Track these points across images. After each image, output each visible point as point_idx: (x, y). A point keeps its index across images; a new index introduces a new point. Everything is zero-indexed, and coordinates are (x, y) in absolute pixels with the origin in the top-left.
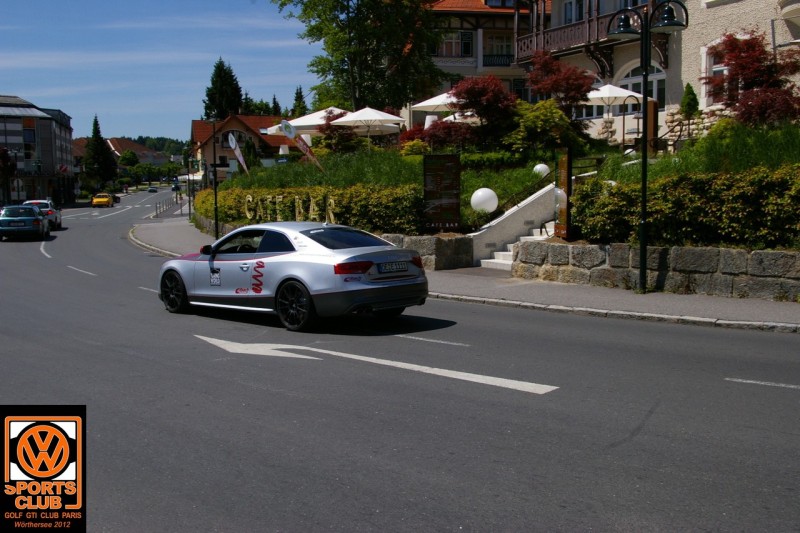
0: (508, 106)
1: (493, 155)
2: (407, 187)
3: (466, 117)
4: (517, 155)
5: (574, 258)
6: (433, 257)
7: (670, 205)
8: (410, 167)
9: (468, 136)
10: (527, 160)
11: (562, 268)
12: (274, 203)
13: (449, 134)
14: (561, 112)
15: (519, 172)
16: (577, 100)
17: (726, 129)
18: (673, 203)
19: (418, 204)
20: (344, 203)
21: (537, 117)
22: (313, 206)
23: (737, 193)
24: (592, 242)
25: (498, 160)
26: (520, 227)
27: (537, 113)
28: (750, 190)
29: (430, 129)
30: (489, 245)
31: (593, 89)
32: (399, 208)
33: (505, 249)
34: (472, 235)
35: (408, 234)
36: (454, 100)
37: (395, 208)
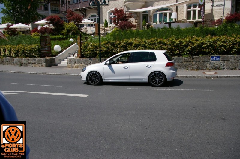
0: (61, 24)
1: (58, 36)
2: (36, 45)
3: (50, 26)
4: (65, 36)
5: (83, 62)
6: (45, 64)
8: (35, 40)
9: (51, 31)
10: (67, 38)
11: (80, 65)
13: (46, 31)
14: (75, 26)
15: (66, 41)
16: (79, 22)
17: (116, 30)
18: (107, 48)
19: (39, 50)
20: (17, 50)
21: (69, 27)
22: (7, 51)
24: (87, 58)
25: (60, 38)
26: (67, 55)
27: (69, 26)
28: (124, 45)
29: (40, 29)
30: (59, 60)
31: (83, 20)
32: (34, 51)
33: (64, 61)
34: (55, 57)
35: (37, 58)
36: (47, 21)
37: (32, 51)
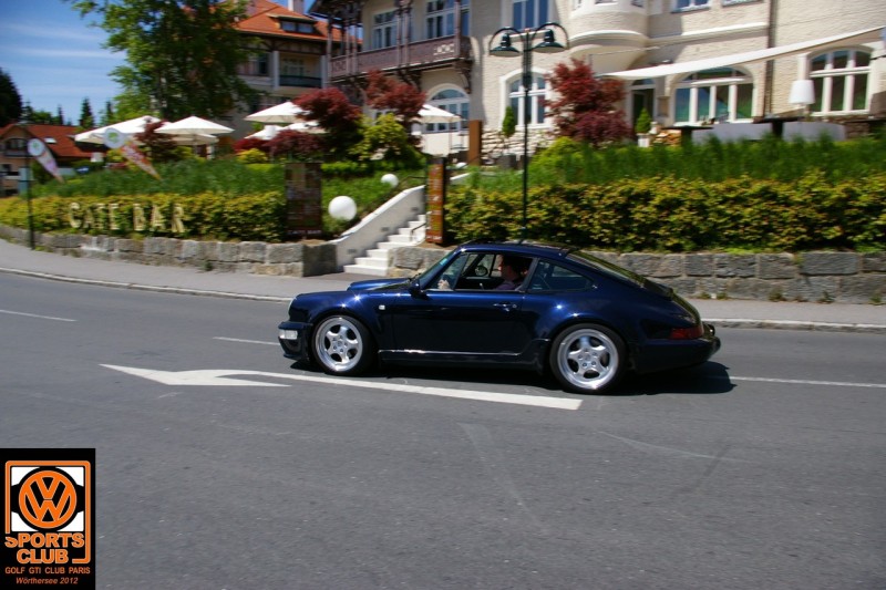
0: (351, 119)
2: (268, 194)
3: (311, 127)
4: (364, 166)
6: (300, 264)
7: (546, 213)
10: (373, 169)
12: (107, 211)
13: (296, 144)
17: (566, 146)
19: (281, 214)
20: (195, 210)
21: (380, 130)
22: (156, 212)
23: (609, 202)
26: (377, 233)
30: (350, 252)
32: (260, 215)
33: (364, 255)
34: (334, 241)
35: (269, 241)
37: (253, 216)
